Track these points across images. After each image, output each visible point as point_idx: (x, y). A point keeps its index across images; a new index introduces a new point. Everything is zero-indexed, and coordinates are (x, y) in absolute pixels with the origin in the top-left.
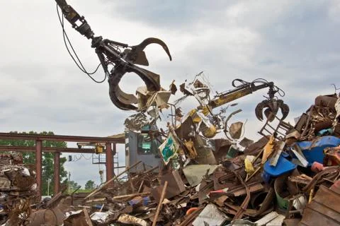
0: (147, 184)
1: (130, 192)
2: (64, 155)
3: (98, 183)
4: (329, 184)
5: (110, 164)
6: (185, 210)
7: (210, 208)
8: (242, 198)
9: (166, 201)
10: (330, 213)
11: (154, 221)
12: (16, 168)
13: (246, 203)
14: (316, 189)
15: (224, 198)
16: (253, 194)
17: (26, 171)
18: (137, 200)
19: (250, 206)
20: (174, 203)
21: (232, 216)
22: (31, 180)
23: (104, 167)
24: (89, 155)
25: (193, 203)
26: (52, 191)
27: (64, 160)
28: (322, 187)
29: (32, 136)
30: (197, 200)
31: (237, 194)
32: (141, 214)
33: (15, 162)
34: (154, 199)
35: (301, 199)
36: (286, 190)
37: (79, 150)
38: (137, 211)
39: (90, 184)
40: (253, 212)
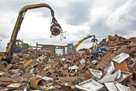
0: (71, 54)
1: (68, 56)
2: (56, 49)
3: (62, 54)
4: (106, 55)
5: (64, 51)
6: (78, 59)
7: (83, 59)
8: (89, 57)
9: (75, 58)
10: (106, 60)
11: (73, 61)
12: (48, 51)
13: (90, 58)
14: (103, 56)
15: (86, 57)
16: (91, 57)
17: (50, 52)
18: (70, 57)
19: (90, 59)
20: (76, 58)
21: (87, 61)
22: (50, 53)
23: (63, 52)
24: (60, 49)
25: (80, 58)
26: (54, 56)
27: (56, 50)
28: (105, 55)
29: (50, 45)
30: (81, 58)
31: (88, 57)
32: (70, 60)
33: (48, 50)
34: (73, 57)
35: (100, 58)
36: (97, 56)
37: (58, 48)
38: (69, 59)
39: (60, 54)
40: (91, 60)
